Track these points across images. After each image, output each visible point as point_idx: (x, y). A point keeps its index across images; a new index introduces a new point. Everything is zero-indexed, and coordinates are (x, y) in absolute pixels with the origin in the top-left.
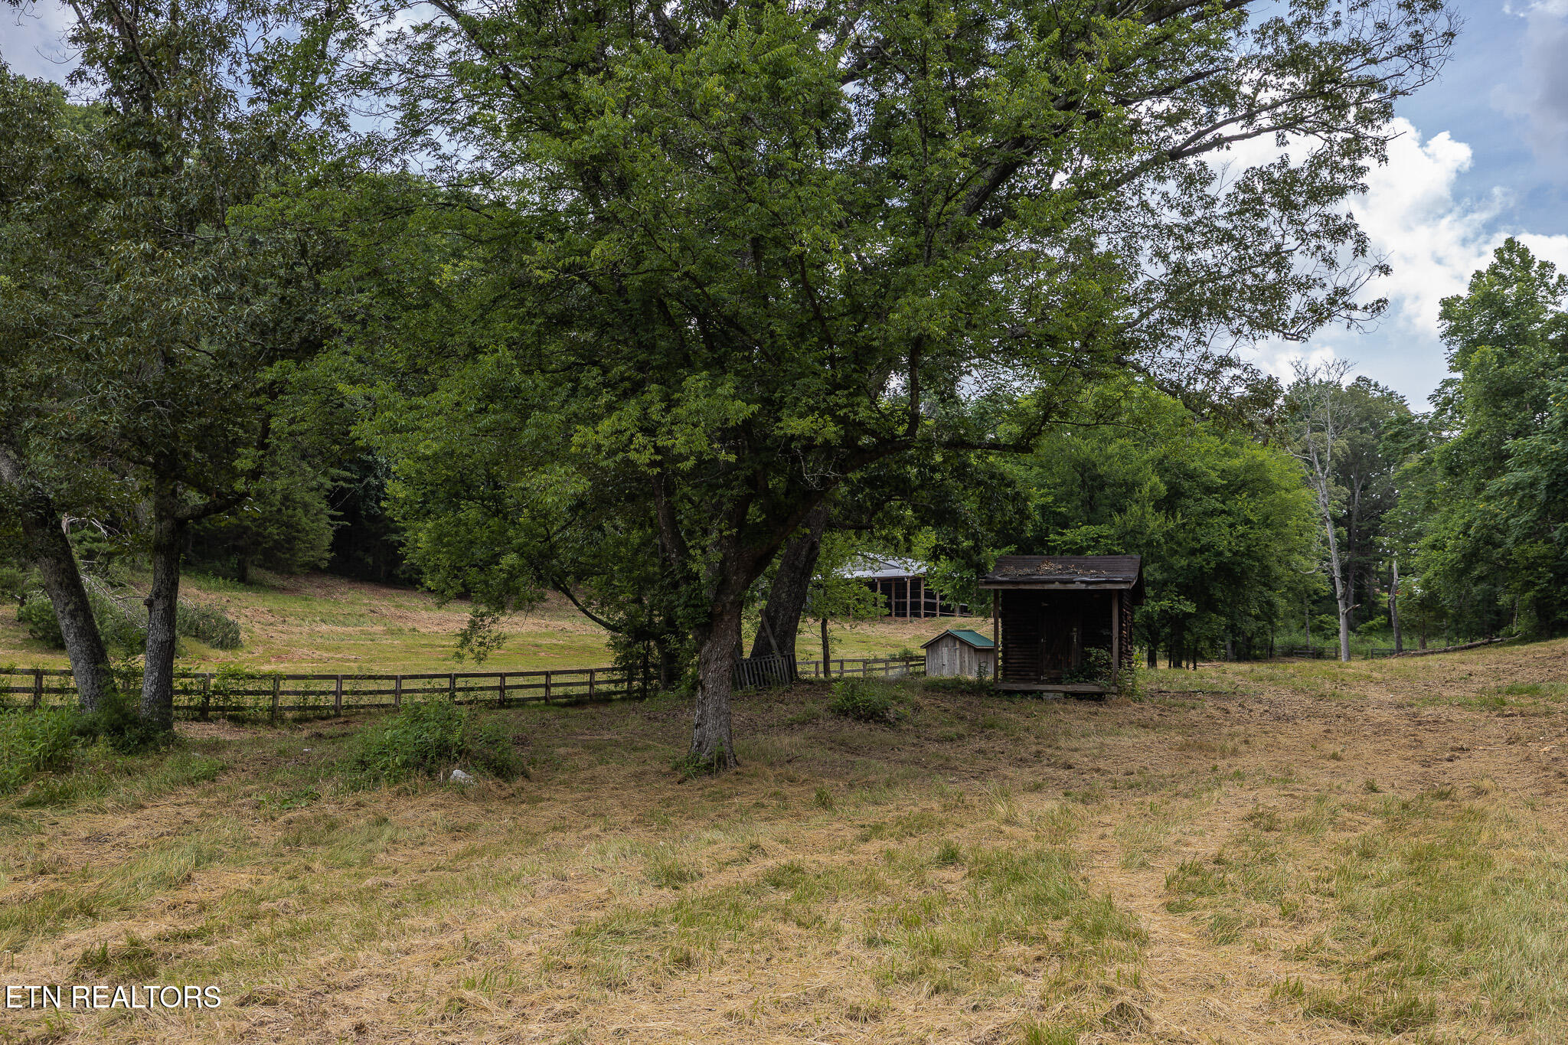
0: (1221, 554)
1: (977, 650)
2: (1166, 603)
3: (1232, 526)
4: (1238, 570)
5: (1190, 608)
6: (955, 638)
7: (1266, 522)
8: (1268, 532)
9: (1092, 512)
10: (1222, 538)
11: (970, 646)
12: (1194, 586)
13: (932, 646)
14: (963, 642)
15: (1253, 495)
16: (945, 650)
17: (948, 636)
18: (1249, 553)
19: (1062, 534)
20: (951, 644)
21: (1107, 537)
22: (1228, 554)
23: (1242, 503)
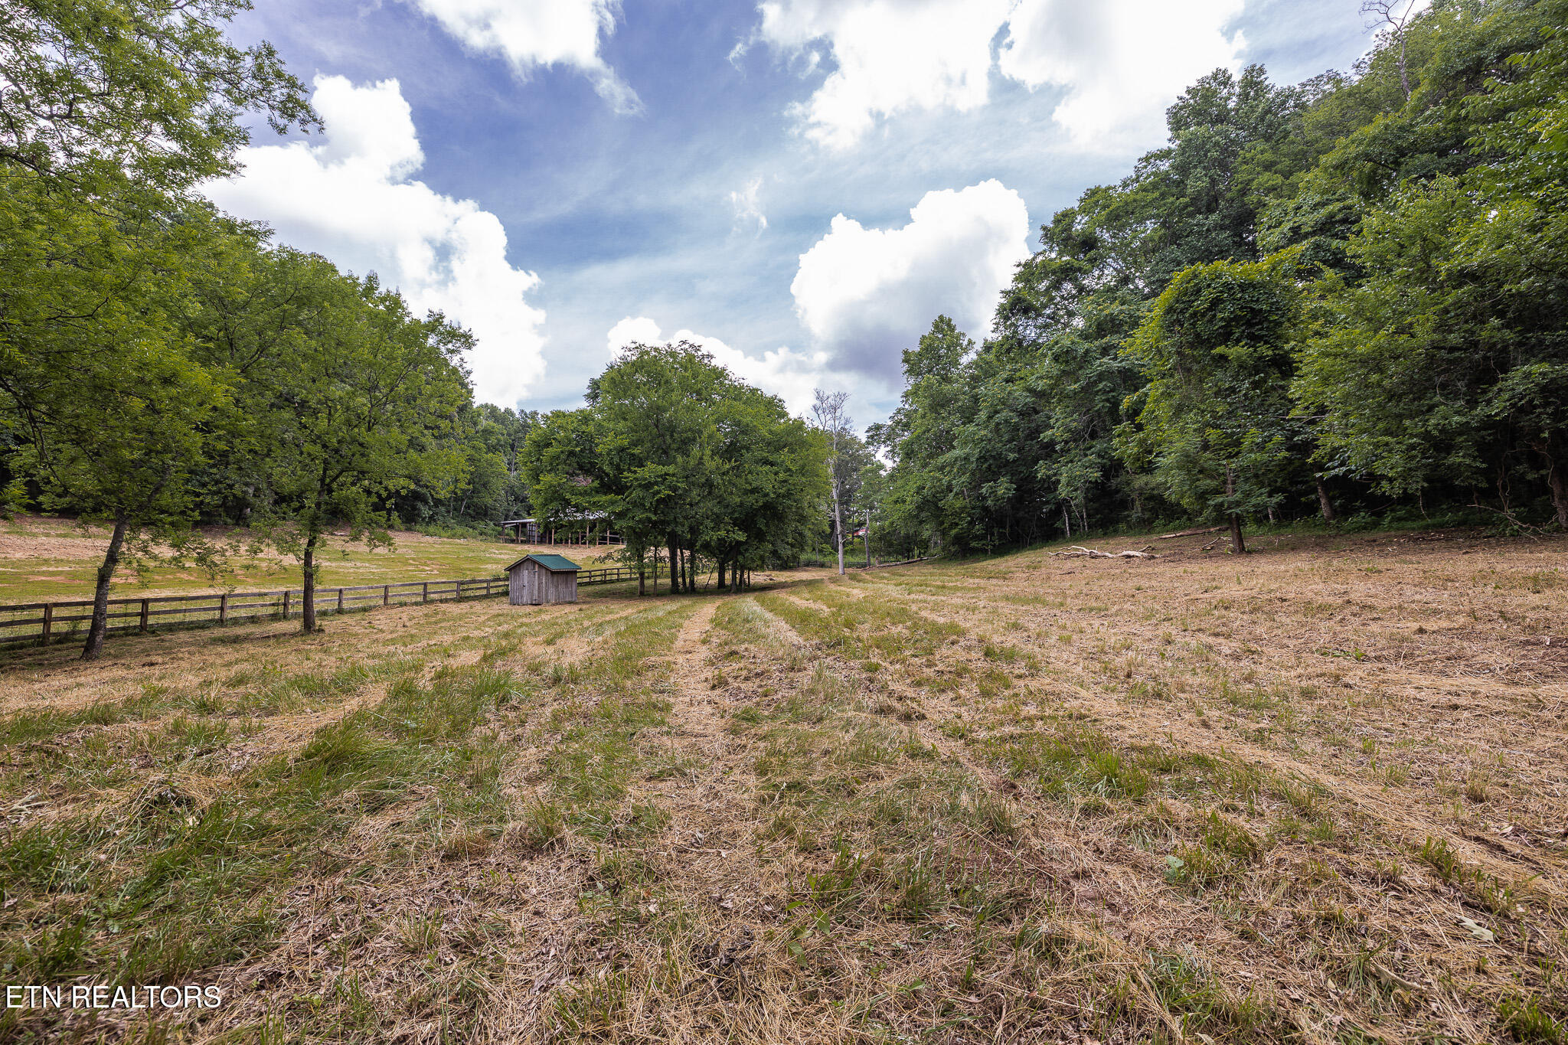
0: (767, 495)
1: (553, 573)
2: (723, 533)
3: (776, 474)
4: (781, 508)
5: (741, 537)
6: (534, 562)
7: (802, 471)
8: (804, 479)
9: (664, 454)
10: (767, 481)
11: (547, 569)
12: (746, 521)
13: (514, 568)
14: (541, 566)
15: (792, 451)
16: (526, 572)
17: (528, 561)
18: (788, 495)
19: (635, 472)
20: (531, 567)
21: (673, 475)
22: (772, 495)
23: (784, 456)
